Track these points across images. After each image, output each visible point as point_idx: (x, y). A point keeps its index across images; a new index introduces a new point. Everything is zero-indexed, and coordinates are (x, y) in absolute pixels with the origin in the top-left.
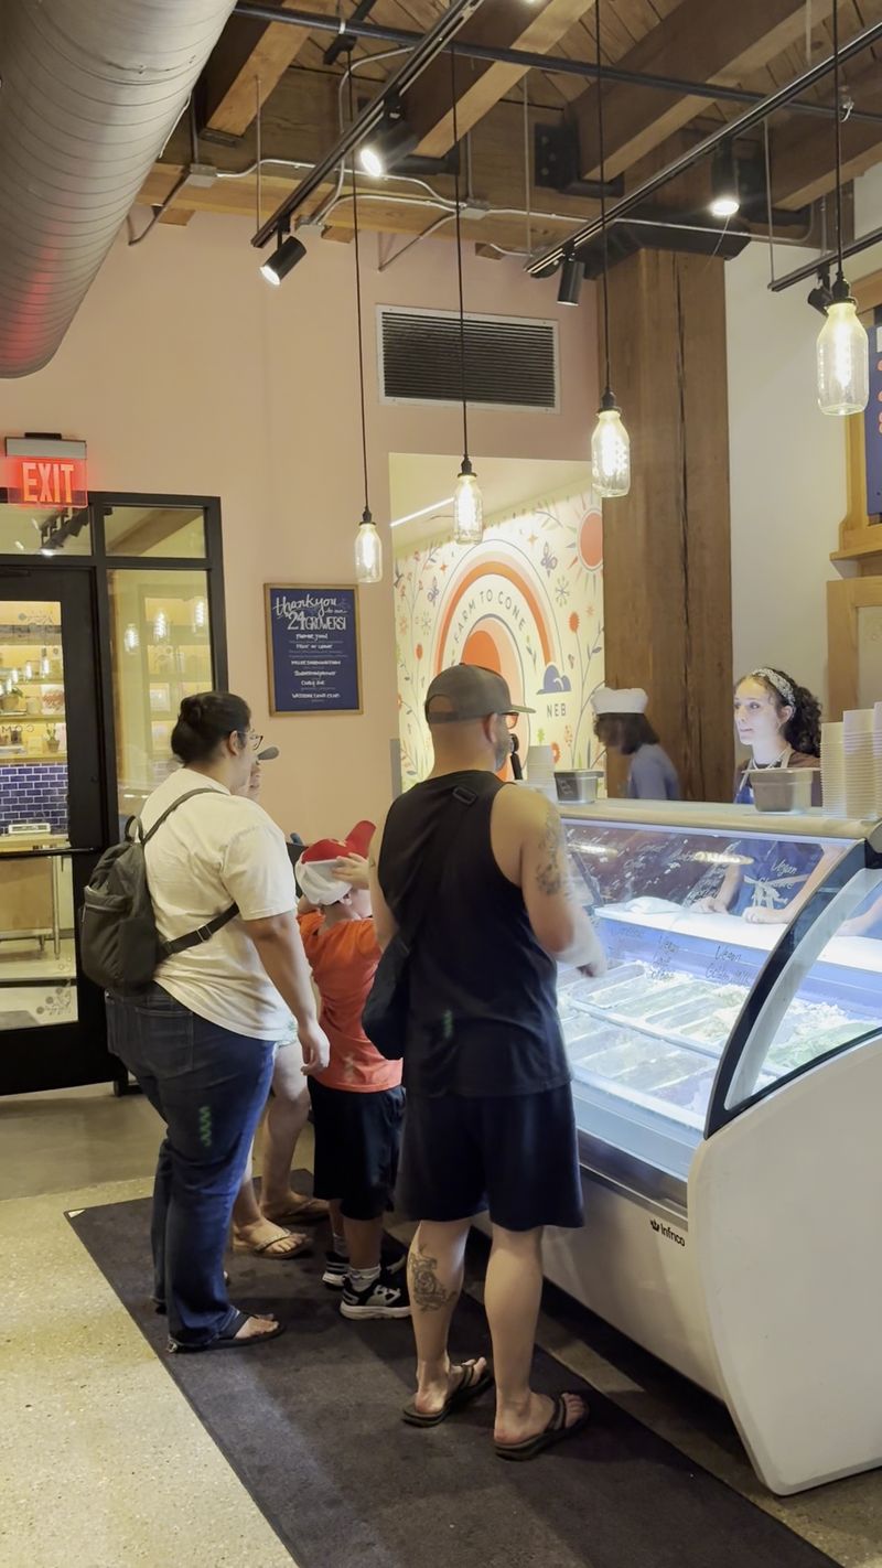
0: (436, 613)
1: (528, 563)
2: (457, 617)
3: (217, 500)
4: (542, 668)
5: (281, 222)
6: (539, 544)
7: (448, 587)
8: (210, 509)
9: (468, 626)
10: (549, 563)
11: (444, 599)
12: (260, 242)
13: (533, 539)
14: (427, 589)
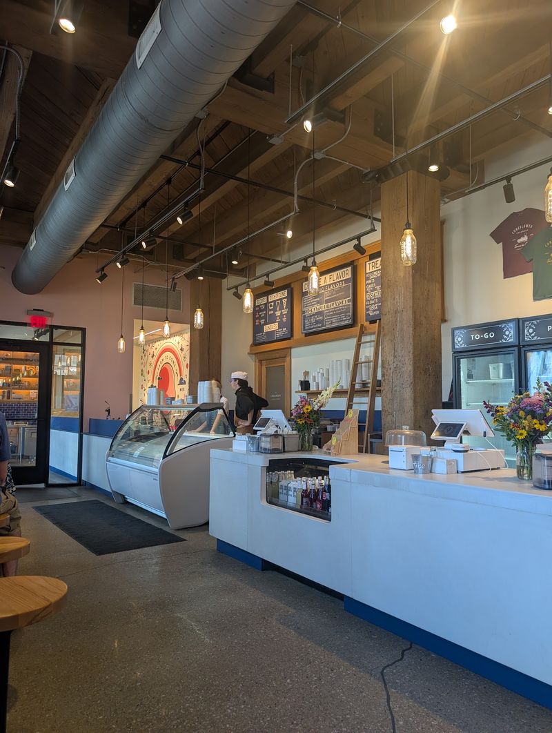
0: (153, 361)
1: (177, 349)
2: (159, 363)
3: (85, 329)
4: (179, 378)
5: (103, 269)
6: (180, 344)
7: (157, 353)
8: (83, 331)
9: (161, 366)
10: (182, 349)
11: (155, 358)
12: (97, 272)
13: (179, 343)
14: (151, 355)
